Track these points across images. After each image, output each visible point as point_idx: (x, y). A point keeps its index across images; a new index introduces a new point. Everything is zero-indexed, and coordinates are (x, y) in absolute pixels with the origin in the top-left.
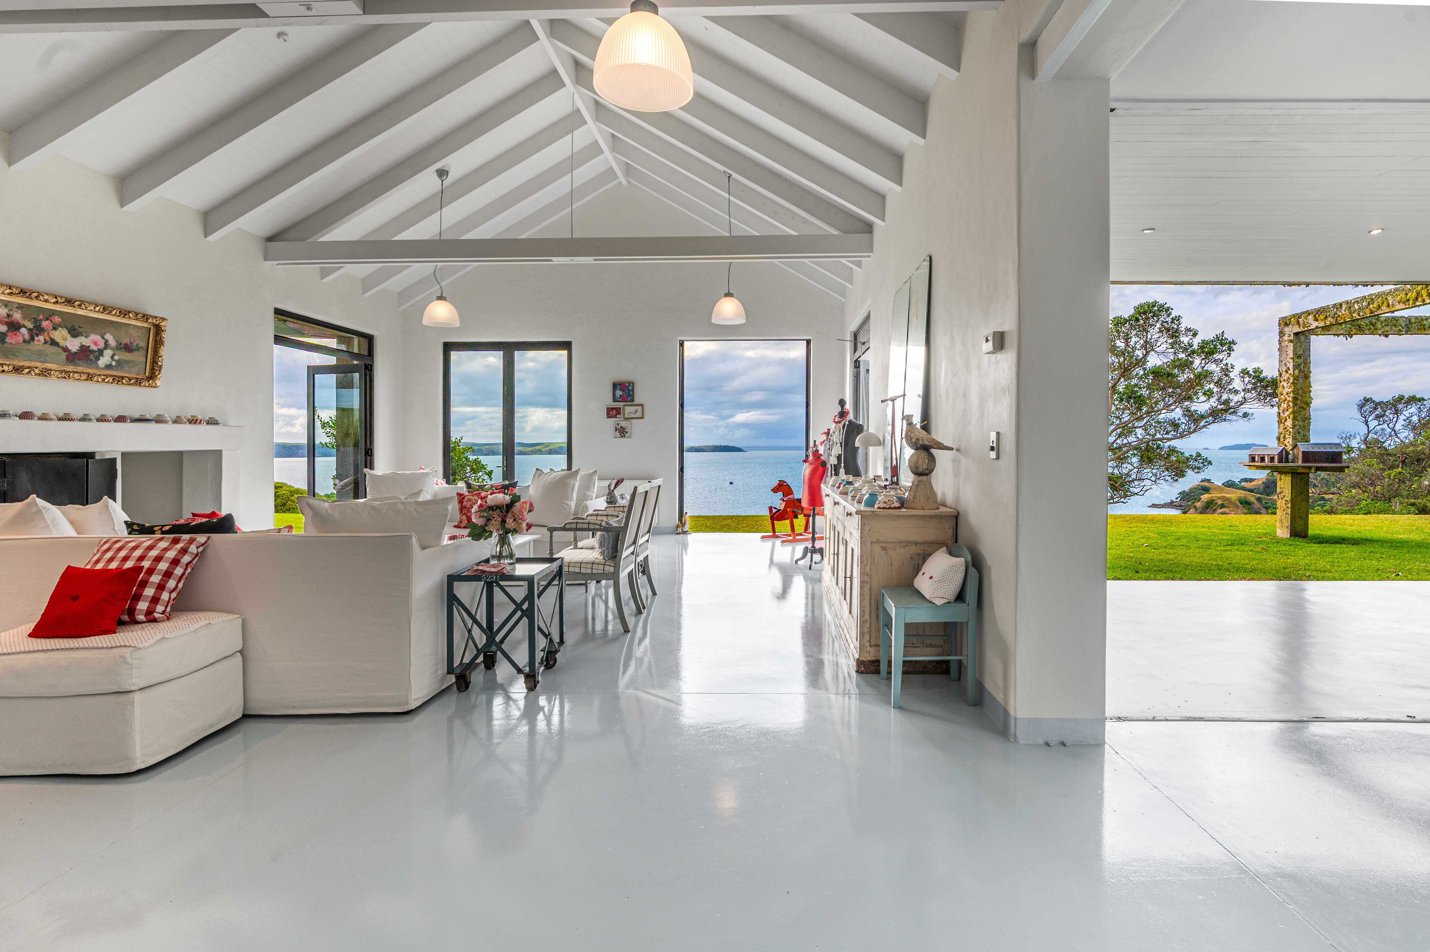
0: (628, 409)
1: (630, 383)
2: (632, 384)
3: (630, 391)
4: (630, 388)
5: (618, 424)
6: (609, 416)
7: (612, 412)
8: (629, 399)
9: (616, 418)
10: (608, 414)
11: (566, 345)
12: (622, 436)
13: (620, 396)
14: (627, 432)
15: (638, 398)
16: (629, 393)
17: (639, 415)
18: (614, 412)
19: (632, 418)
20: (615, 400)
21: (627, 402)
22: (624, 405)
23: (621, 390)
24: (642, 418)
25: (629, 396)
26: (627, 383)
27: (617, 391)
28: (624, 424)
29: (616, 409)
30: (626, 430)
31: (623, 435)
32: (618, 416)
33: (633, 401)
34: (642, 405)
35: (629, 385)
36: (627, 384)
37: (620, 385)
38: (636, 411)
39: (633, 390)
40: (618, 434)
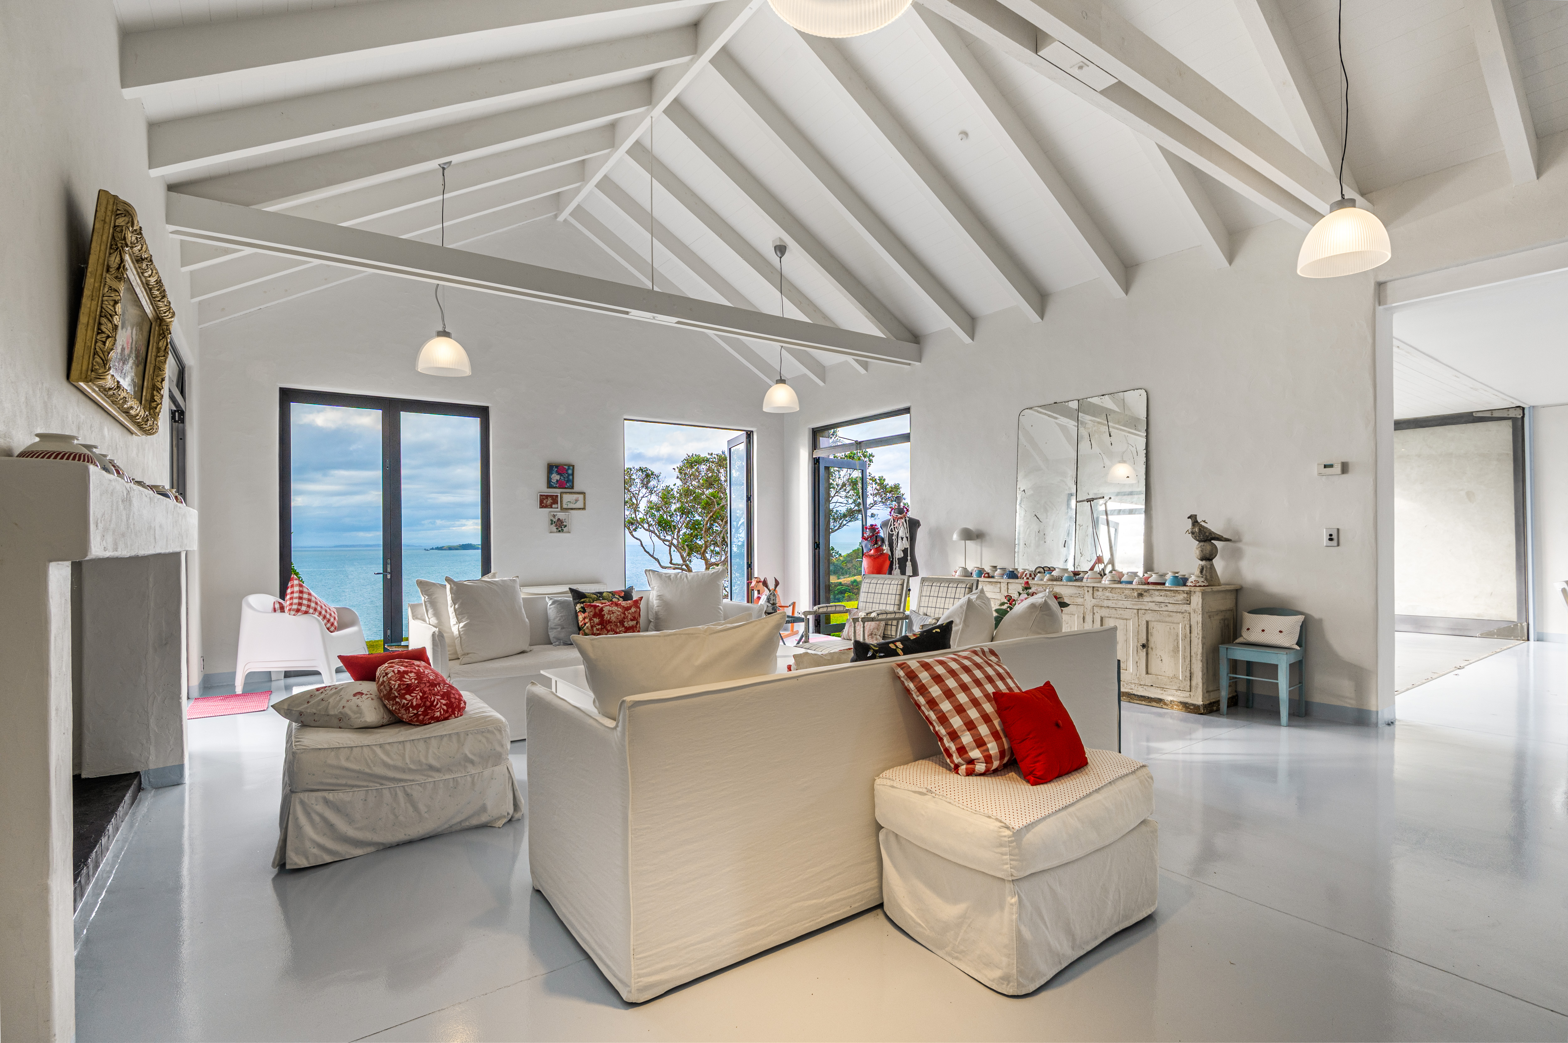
0: (567, 498)
1: (569, 466)
2: (571, 467)
3: (569, 475)
4: (570, 472)
5: (554, 516)
6: (542, 505)
7: (546, 501)
8: (568, 485)
9: (552, 508)
10: (541, 502)
11: (482, 413)
12: (559, 531)
13: (557, 481)
14: (566, 526)
15: (579, 485)
16: (568, 477)
17: (580, 504)
18: (549, 501)
19: (572, 509)
20: (550, 485)
21: (566, 488)
22: (561, 493)
23: (558, 473)
24: (584, 509)
25: (568, 481)
26: (566, 465)
27: (553, 475)
28: (561, 515)
29: (551, 496)
30: (565, 524)
31: (560, 529)
32: (554, 506)
33: (572, 487)
34: (583, 493)
35: (569, 469)
36: (566, 467)
37: (557, 467)
38: (577, 501)
39: (573, 474)
40: (554, 528)
